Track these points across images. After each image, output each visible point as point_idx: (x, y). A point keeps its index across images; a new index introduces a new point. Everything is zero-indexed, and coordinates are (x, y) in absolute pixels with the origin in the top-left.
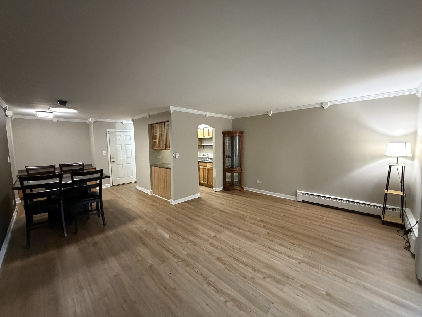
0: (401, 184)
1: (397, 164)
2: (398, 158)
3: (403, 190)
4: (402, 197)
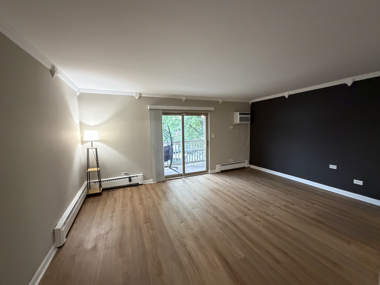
0: (96, 162)
1: (92, 147)
2: (92, 142)
3: (98, 166)
4: (99, 172)
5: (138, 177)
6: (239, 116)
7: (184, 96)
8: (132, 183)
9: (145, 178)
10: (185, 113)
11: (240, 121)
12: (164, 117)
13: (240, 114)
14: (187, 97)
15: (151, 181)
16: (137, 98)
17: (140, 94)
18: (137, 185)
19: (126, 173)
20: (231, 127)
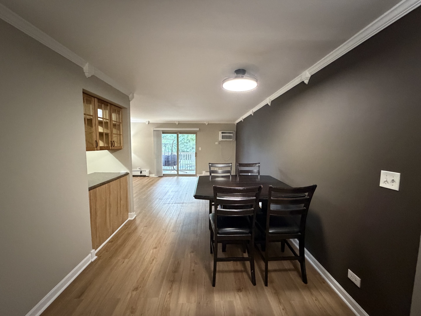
5: (146, 172)
6: (221, 134)
7: (177, 121)
8: (142, 174)
9: (150, 173)
10: (179, 132)
11: (222, 139)
12: (163, 135)
13: (222, 133)
14: (179, 121)
15: (153, 176)
16: (147, 124)
17: (149, 121)
18: (145, 176)
19: (140, 168)
20: (216, 143)
